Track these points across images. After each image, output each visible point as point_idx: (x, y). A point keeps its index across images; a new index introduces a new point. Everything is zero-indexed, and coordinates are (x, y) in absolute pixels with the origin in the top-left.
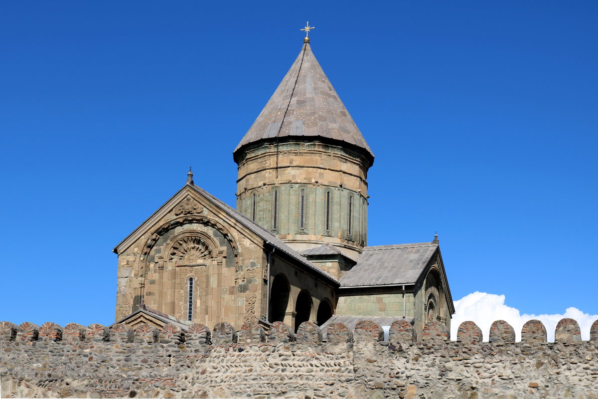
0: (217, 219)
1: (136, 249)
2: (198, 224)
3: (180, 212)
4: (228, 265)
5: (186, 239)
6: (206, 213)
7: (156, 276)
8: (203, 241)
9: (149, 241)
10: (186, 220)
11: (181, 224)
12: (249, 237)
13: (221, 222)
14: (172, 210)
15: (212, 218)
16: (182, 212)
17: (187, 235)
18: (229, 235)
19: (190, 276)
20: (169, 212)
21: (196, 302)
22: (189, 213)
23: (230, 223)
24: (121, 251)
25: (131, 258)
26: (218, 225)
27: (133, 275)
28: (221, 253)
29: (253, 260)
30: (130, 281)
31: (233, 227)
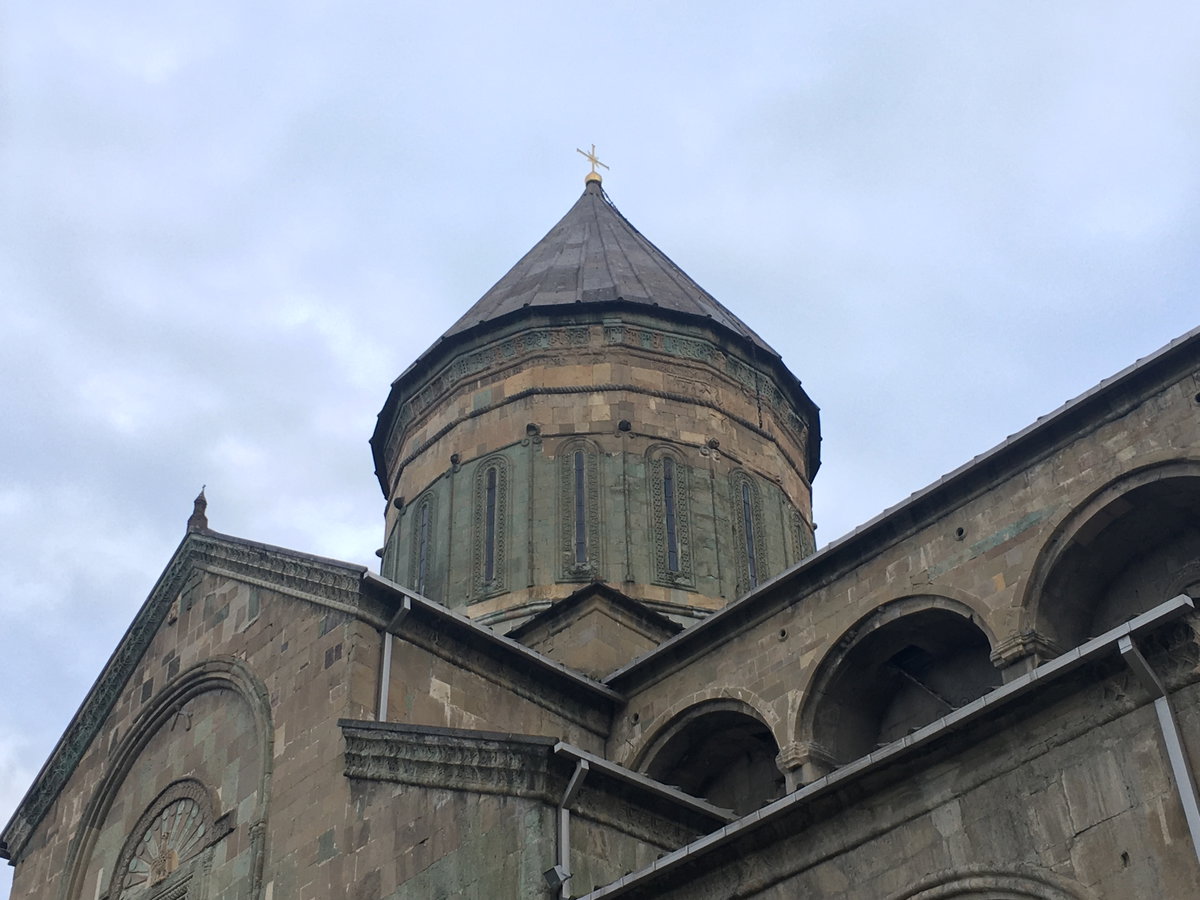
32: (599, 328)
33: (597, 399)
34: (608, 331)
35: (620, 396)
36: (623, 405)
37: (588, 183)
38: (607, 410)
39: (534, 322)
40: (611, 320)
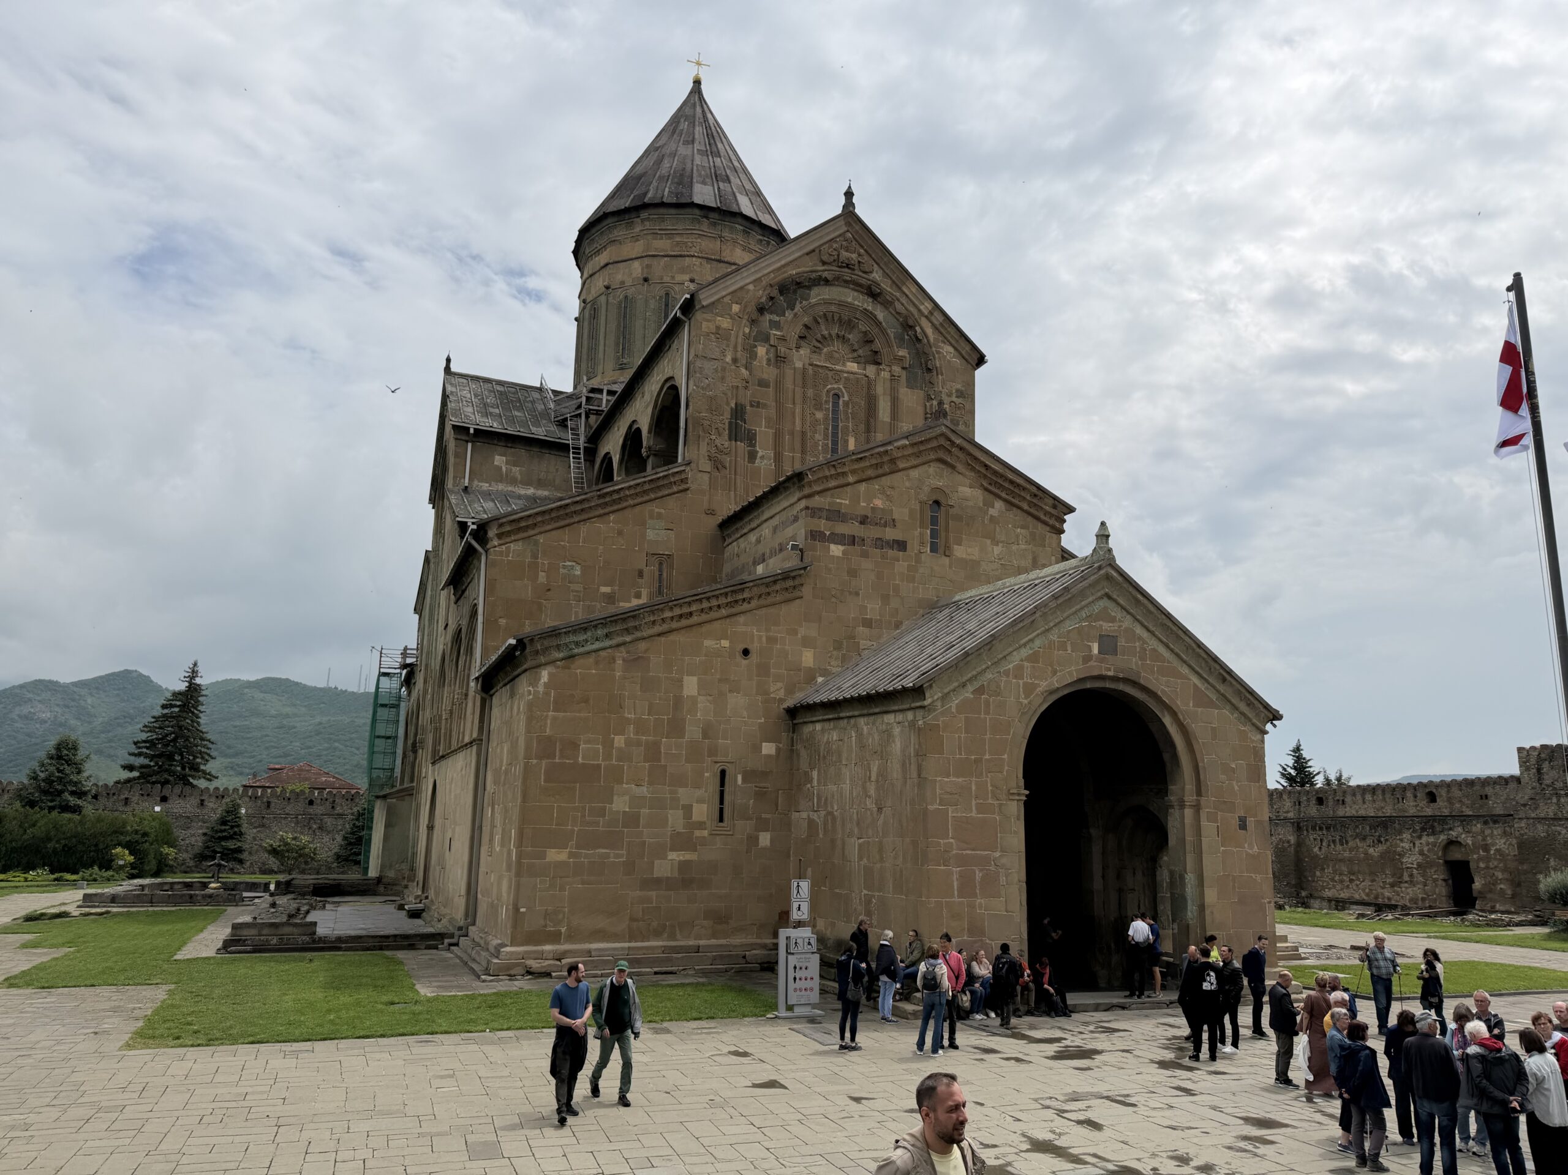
0: (898, 294)
1: (736, 308)
2: (856, 294)
3: (832, 259)
4: (910, 386)
5: (830, 316)
6: (877, 275)
7: (770, 373)
8: (864, 329)
9: (764, 299)
10: (837, 278)
11: (827, 282)
12: (953, 342)
13: (904, 300)
14: (813, 251)
15: (889, 289)
16: (834, 261)
17: (833, 308)
18: (918, 329)
19: (834, 389)
20: (807, 254)
21: (847, 441)
22: (848, 266)
23: (922, 307)
24: (705, 303)
25: (725, 323)
26: (896, 303)
27: (728, 359)
28: (901, 359)
29: (959, 386)
30: (724, 369)
31: (926, 317)
32: (638, 220)
33: (636, 264)
34: (643, 221)
35: (646, 261)
36: (648, 266)
37: (694, 82)
38: (640, 270)
39: (609, 220)
40: (644, 214)
